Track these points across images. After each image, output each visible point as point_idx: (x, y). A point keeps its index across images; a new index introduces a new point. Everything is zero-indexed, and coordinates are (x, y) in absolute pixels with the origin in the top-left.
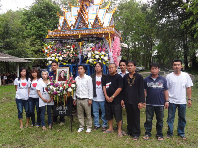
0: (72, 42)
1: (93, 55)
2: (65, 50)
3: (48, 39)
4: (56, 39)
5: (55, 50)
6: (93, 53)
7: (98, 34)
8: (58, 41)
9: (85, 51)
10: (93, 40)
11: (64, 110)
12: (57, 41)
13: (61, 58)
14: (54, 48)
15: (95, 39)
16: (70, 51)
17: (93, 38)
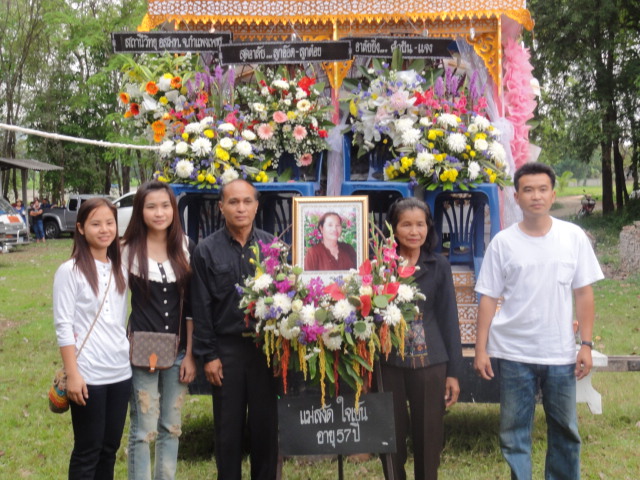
0: (297, 57)
1: (433, 134)
2: (264, 100)
3: (151, 36)
4: (203, 42)
5: (199, 104)
6: (425, 121)
7: (438, 21)
8: (214, 48)
9: (375, 110)
10: (415, 53)
11: (347, 425)
12: (204, 48)
13: (245, 149)
14: (194, 87)
15: (429, 48)
16: (293, 107)
17: (414, 43)
